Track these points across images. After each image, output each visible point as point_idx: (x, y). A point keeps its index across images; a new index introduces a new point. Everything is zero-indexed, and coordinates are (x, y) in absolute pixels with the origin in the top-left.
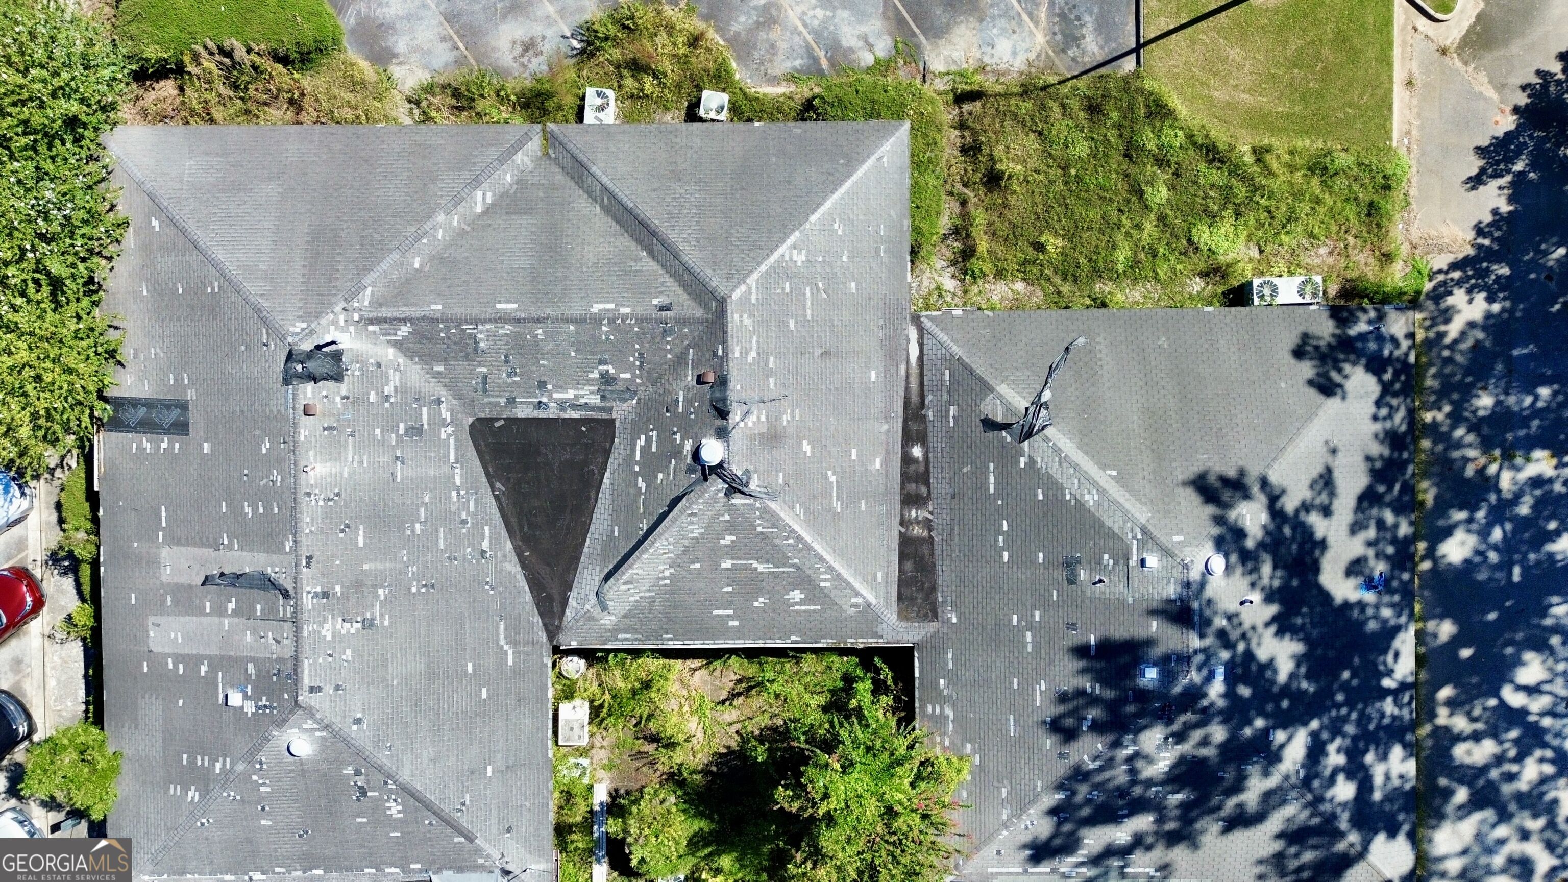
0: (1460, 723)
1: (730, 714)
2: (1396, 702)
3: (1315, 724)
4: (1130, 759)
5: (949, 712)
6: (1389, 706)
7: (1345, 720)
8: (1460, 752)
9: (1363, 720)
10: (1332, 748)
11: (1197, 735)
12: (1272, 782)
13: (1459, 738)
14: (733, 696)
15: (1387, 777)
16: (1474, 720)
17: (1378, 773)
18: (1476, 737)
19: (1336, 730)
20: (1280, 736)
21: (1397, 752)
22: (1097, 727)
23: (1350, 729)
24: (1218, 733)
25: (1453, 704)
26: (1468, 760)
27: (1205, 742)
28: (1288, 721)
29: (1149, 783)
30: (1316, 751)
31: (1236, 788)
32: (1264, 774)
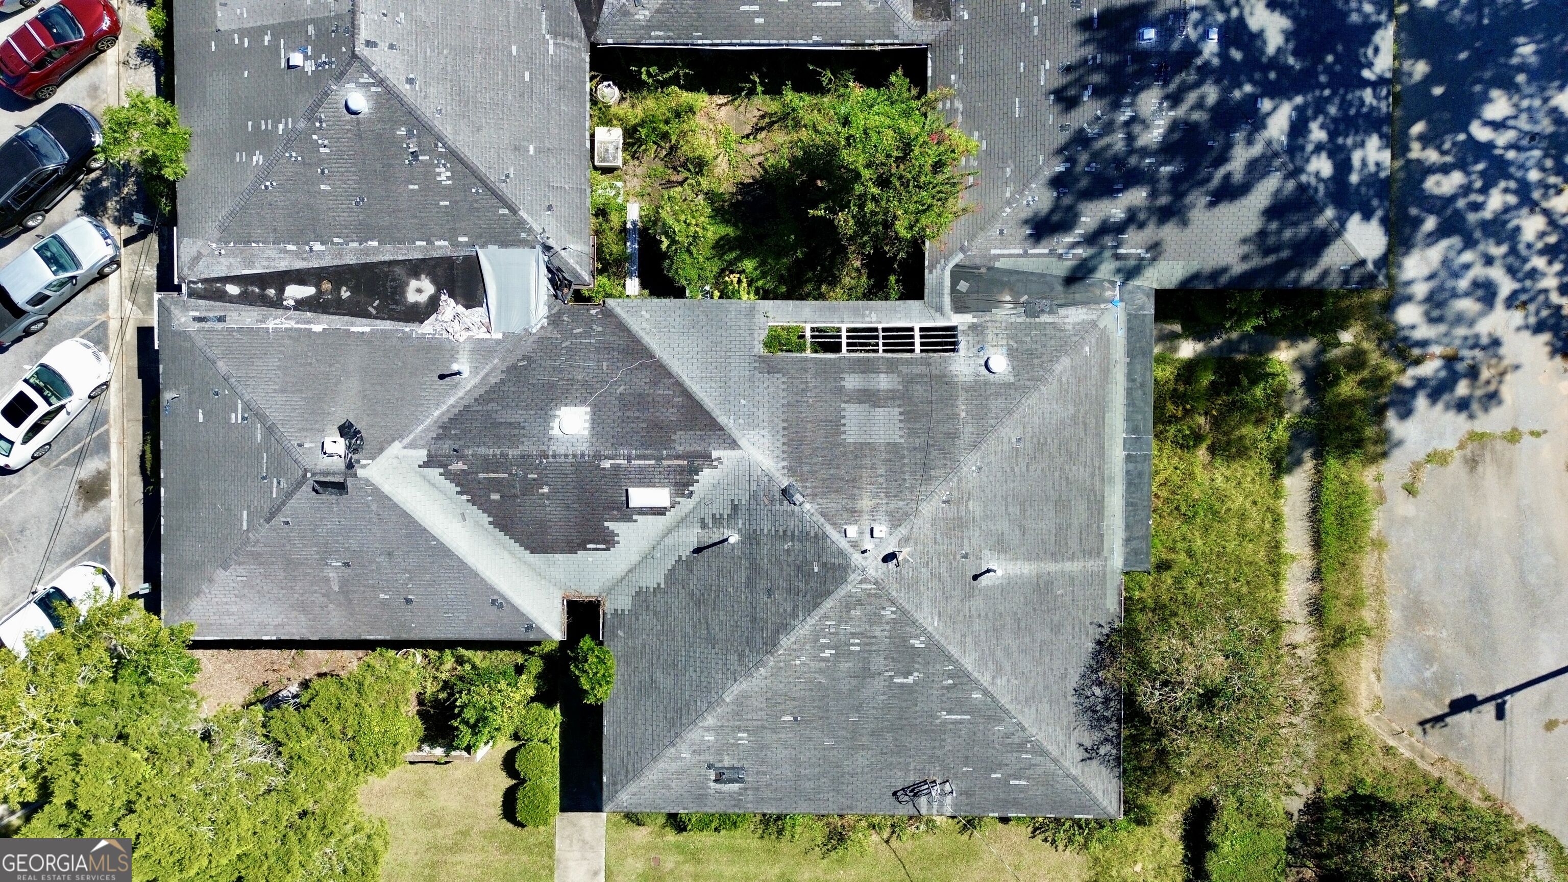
0: (1432, 156)
1: (752, 148)
2: (1376, 96)
3: (1299, 100)
4: (1127, 124)
5: (959, 105)
6: (1368, 95)
7: (1328, 100)
8: (1433, 184)
9: (1344, 105)
10: (1314, 126)
11: (1192, 97)
12: (1257, 149)
13: (1432, 170)
14: (757, 130)
15: (1364, 163)
16: (1443, 153)
17: (1356, 157)
18: (1445, 169)
19: (1319, 108)
20: (1266, 105)
21: (1374, 142)
22: (1098, 92)
23: (1333, 110)
24: (1211, 93)
25: (1425, 140)
26: (1437, 191)
27: (1199, 105)
28: (1278, 92)
29: (1144, 152)
30: (1298, 128)
31: (1223, 158)
32: (1250, 142)
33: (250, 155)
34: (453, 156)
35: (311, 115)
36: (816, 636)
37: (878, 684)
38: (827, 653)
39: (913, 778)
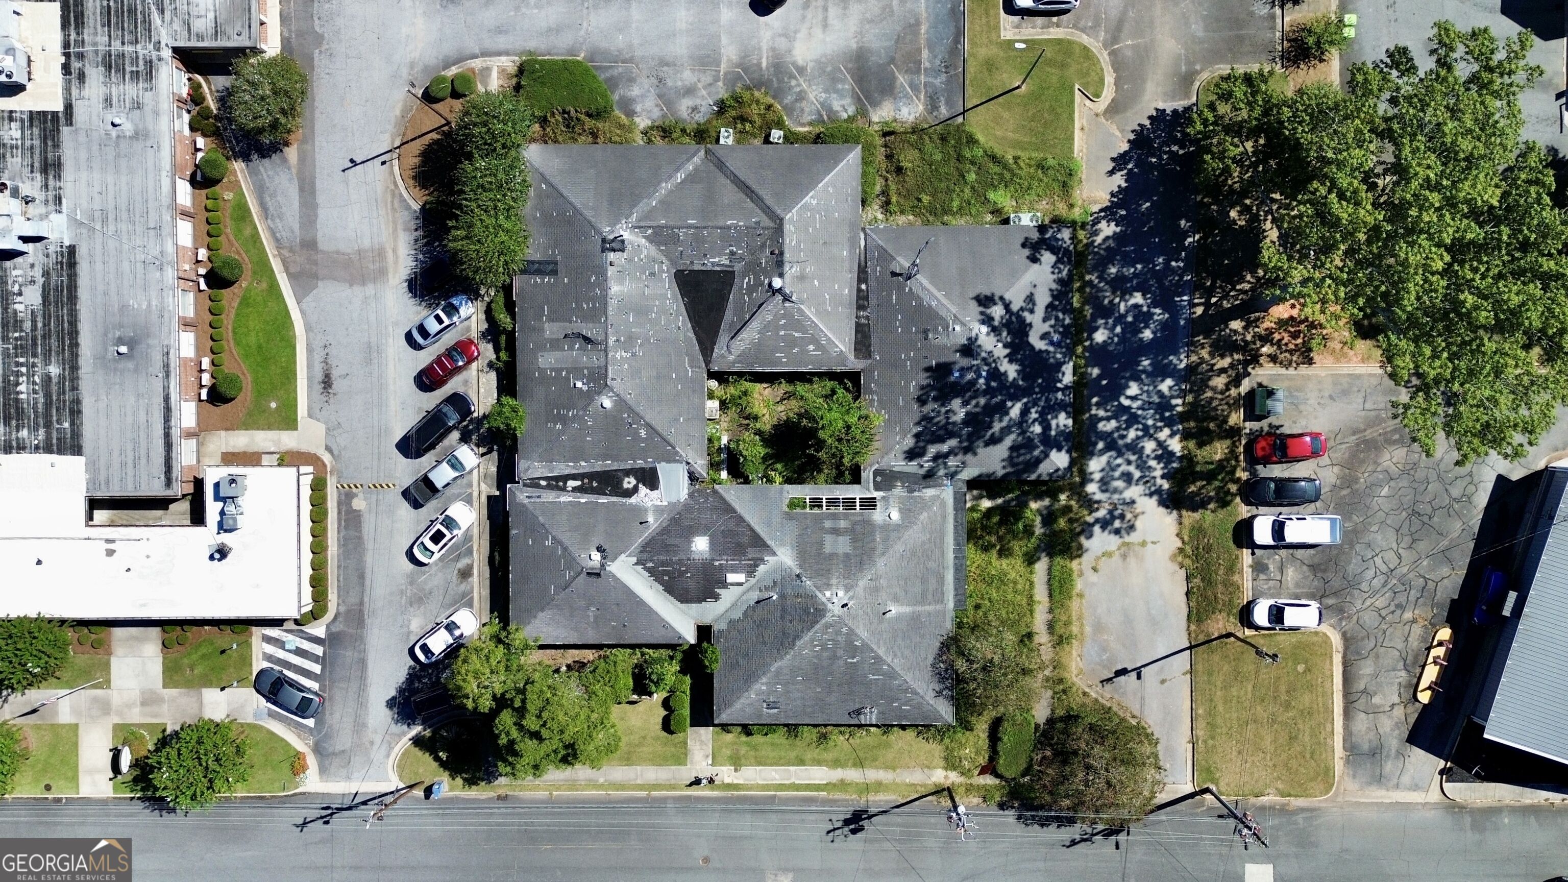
0: (1101, 413)
1: (781, 408)
2: (1064, 394)
3: (1025, 400)
4: (947, 412)
5: (876, 398)
6: (1060, 395)
7: (1039, 399)
8: (1101, 426)
9: (1048, 400)
10: (1033, 410)
11: (974, 402)
12: (1004, 424)
13: (1102, 419)
14: (782, 400)
15: (1058, 426)
16: (1107, 411)
17: (1054, 423)
18: (1108, 419)
19: (1035, 404)
20: (1009, 404)
21: (1062, 416)
22: (935, 399)
23: (1042, 403)
24: (982, 401)
25: (1098, 405)
26: (1105, 429)
27: (977, 405)
28: (1015, 398)
29: (954, 423)
30: (1025, 412)
31: (990, 427)
32: (1001, 420)
33: (555, 425)
34: (648, 425)
35: (585, 408)
36: (812, 641)
37: (841, 663)
38: (817, 648)
39: (857, 706)
